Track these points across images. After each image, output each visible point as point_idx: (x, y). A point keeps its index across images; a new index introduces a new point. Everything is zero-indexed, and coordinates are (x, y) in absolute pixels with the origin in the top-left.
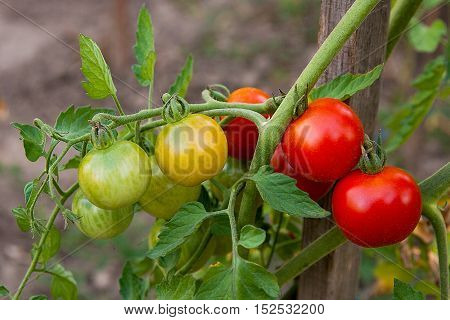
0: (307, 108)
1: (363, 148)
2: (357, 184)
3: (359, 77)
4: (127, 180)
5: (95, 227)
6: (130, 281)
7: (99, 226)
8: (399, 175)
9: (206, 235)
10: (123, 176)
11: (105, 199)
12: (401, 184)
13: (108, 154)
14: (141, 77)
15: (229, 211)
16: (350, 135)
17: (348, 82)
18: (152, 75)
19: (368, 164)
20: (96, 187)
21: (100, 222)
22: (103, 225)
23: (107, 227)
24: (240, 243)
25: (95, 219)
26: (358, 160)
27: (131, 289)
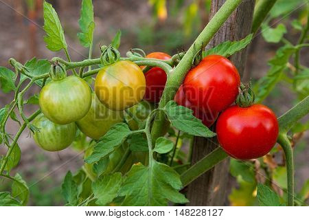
0: (201, 60)
1: (240, 89)
2: (235, 114)
3: (235, 43)
4: (75, 102)
5: (48, 141)
6: (70, 186)
7: (51, 140)
8: (264, 109)
9: (126, 152)
10: (72, 99)
11: (59, 115)
12: (266, 115)
13: (62, 83)
14: (83, 41)
15: (146, 130)
16: (231, 80)
17: (229, 46)
18: (91, 39)
19: (243, 100)
20: (53, 106)
21: (52, 137)
22: (54, 140)
23: (57, 141)
24: (155, 150)
25: (49, 135)
26: (236, 97)
27: (70, 192)
